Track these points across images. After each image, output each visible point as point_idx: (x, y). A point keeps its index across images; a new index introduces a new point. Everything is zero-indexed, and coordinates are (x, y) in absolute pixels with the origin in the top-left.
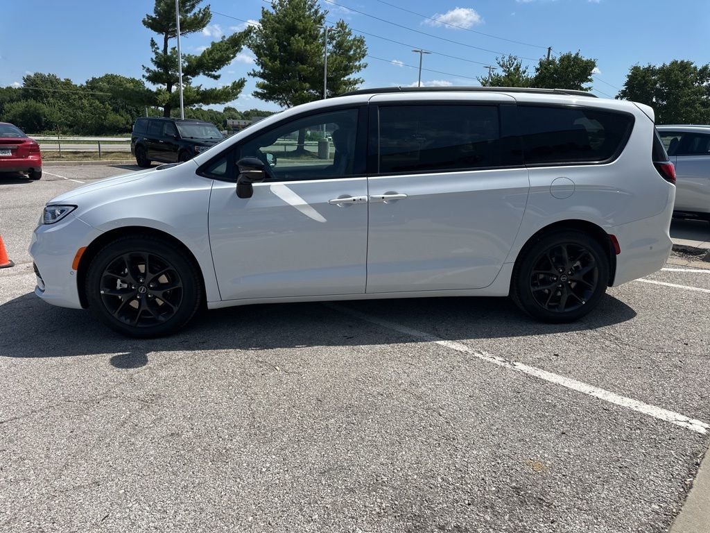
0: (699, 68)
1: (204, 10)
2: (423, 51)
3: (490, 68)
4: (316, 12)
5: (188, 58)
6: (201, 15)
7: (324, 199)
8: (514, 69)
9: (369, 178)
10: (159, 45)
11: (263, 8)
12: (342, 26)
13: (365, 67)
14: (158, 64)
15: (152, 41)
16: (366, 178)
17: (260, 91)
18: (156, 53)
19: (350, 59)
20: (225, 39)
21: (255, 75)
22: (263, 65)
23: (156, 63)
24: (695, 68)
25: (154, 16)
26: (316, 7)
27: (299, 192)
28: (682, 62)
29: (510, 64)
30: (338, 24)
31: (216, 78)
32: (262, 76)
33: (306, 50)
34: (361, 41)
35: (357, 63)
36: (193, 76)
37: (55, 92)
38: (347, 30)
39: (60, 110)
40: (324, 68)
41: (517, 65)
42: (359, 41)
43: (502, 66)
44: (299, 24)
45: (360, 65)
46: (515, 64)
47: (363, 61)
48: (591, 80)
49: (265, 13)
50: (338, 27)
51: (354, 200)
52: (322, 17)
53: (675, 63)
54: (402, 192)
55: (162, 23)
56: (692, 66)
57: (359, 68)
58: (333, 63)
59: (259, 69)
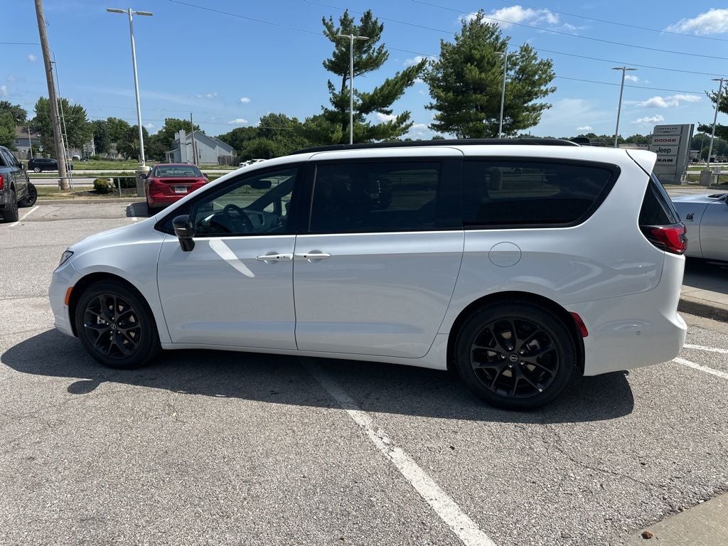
1: (379, 49)
2: (627, 68)
3: (721, 80)
4: (497, 38)
5: (362, 96)
6: (375, 54)
7: (254, 255)
9: (298, 236)
10: (335, 87)
11: (442, 40)
12: (526, 50)
13: (553, 91)
14: (336, 104)
15: (329, 82)
16: (294, 236)
17: (437, 123)
18: (334, 94)
19: (534, 84)
20: (400, 75)
21: (431, 108)
22: (438, 98)
23: (334, 103)
25: (333, 59)
26: (496, 33)
27: (233, 247)
30: (522, 48)
31: (388, 113)
32: (438, 108)
33: (480, 79)
34: (549, 65)
35: (543, 88)
36: (367, 113)
37: (282, 130)
38: (532, 54)
39: (285, 145)
40: (501, 96)
42: (545, 65)
44: (476, 52)
45: (547, 89)
47: (550, 85)
49: (444, 46)
50: (522, 51)
51: (278, 257)
52: (504, 44)
54: (326, 251)
55: (339, 65)
57: (546, 93)
58: (512, 91)
59: (434, 102)
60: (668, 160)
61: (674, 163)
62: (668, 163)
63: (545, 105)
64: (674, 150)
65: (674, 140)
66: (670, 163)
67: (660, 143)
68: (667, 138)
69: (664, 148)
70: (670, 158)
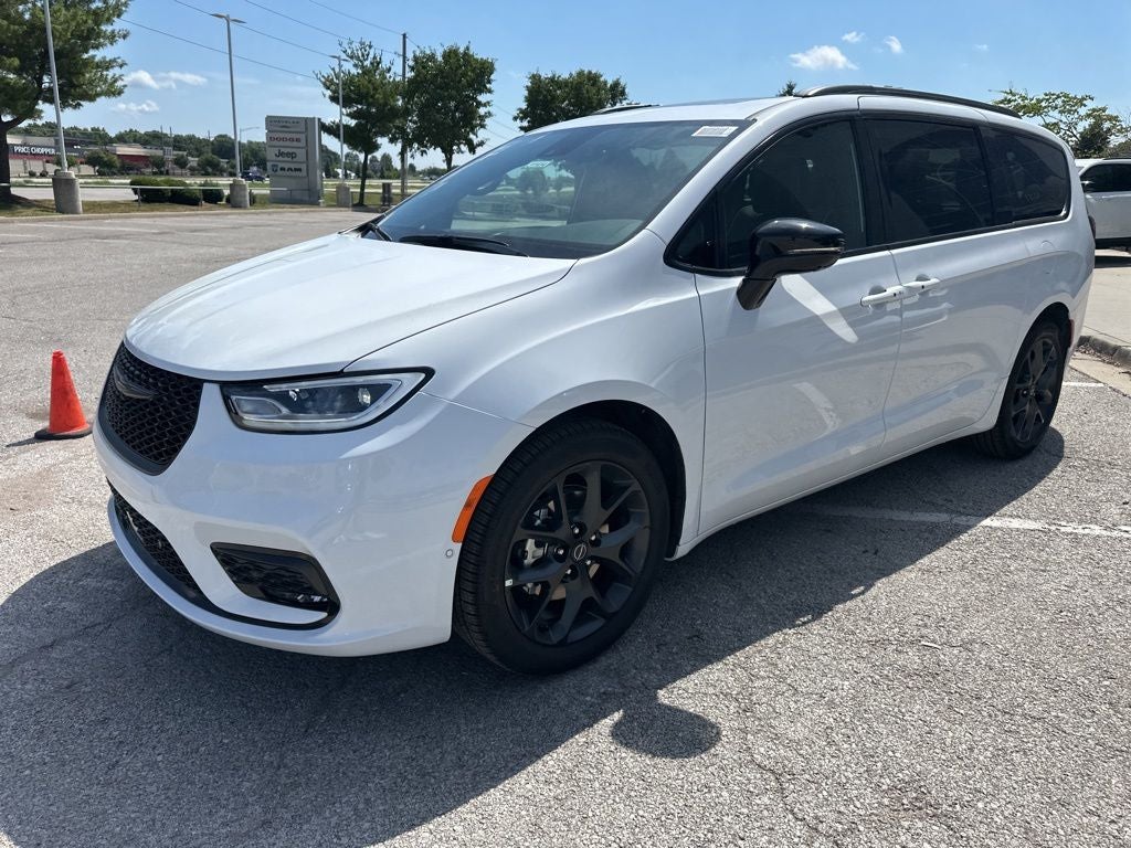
0: (610, 83)
2: (232, 18)
3: (340, 59)
8: (372, 63)
13: (124, 37)
24: (605, 83)
28: (590, 72)
29: (363, 55)
35: (107, 28)
40: (44, 30)
41: (375, 58)
43: (352, 58)
45: (113, 32)
46: (371, 56)
47: (118, 25)
48: (490, 91)
53: (581, 74)
56: (602, 79)
57: (112, 38)
60: (296, 170)
61: (304, 173)
62: (294, 174)
63: (115, 60)
64: (301, 154)
65: (298, 140)
66: (298, 173)
67: (281, 143)
68: (288, 136)
69: (286, 150)
70: (297, 166)
